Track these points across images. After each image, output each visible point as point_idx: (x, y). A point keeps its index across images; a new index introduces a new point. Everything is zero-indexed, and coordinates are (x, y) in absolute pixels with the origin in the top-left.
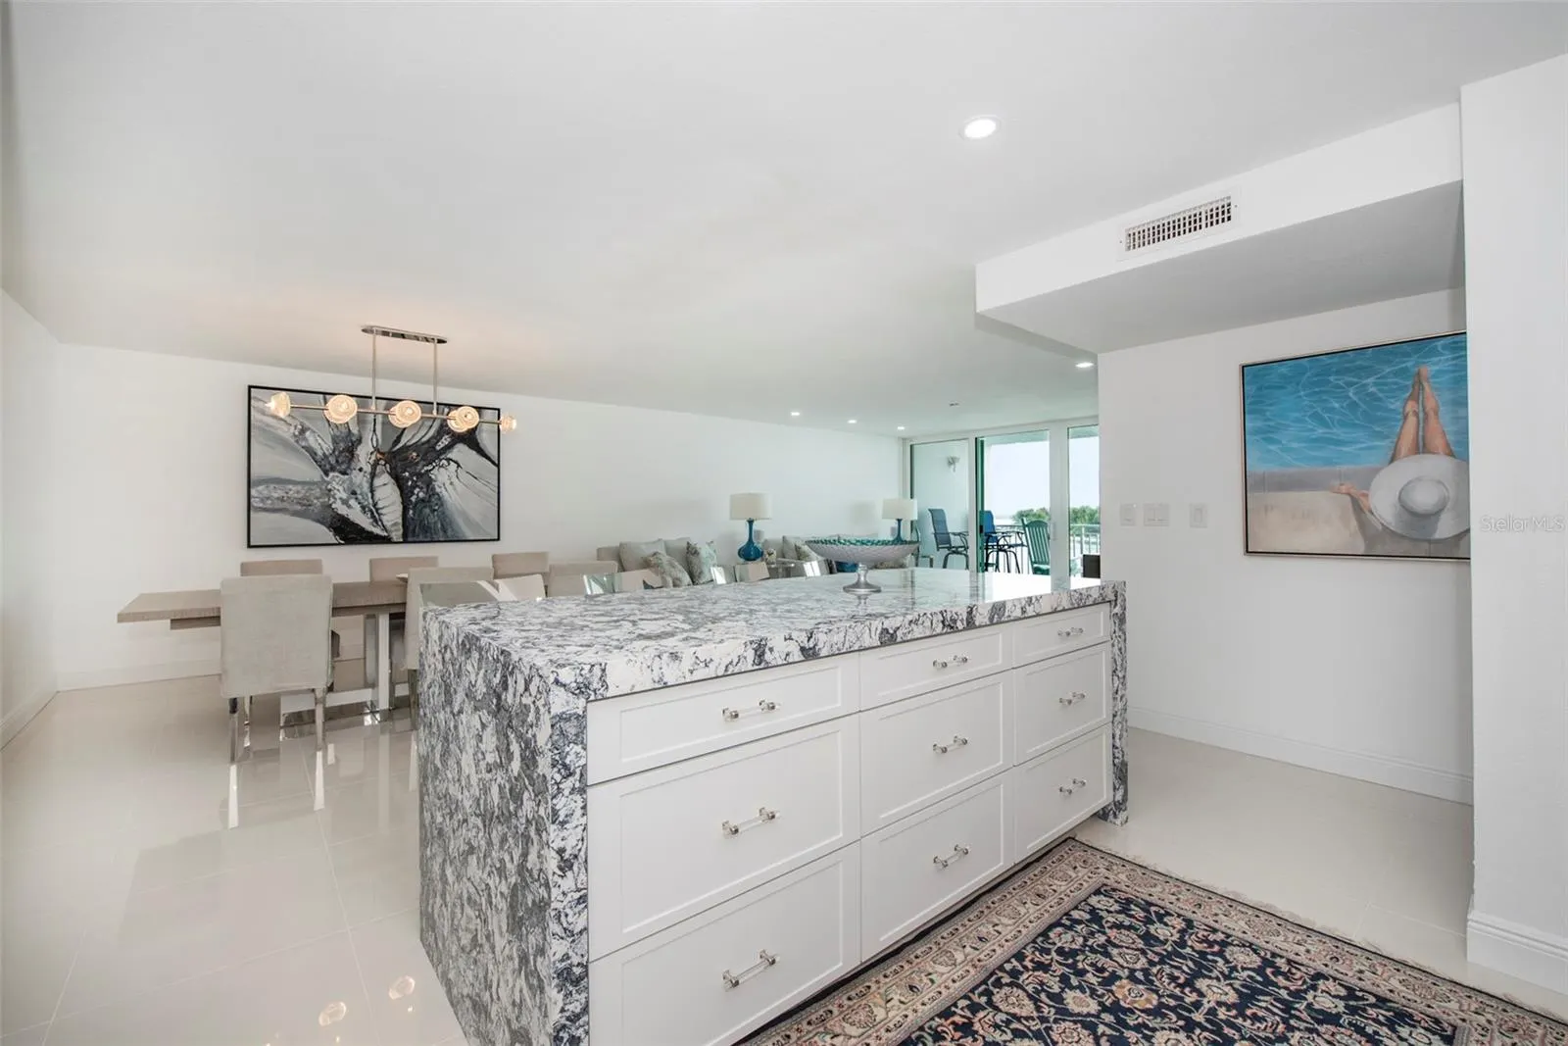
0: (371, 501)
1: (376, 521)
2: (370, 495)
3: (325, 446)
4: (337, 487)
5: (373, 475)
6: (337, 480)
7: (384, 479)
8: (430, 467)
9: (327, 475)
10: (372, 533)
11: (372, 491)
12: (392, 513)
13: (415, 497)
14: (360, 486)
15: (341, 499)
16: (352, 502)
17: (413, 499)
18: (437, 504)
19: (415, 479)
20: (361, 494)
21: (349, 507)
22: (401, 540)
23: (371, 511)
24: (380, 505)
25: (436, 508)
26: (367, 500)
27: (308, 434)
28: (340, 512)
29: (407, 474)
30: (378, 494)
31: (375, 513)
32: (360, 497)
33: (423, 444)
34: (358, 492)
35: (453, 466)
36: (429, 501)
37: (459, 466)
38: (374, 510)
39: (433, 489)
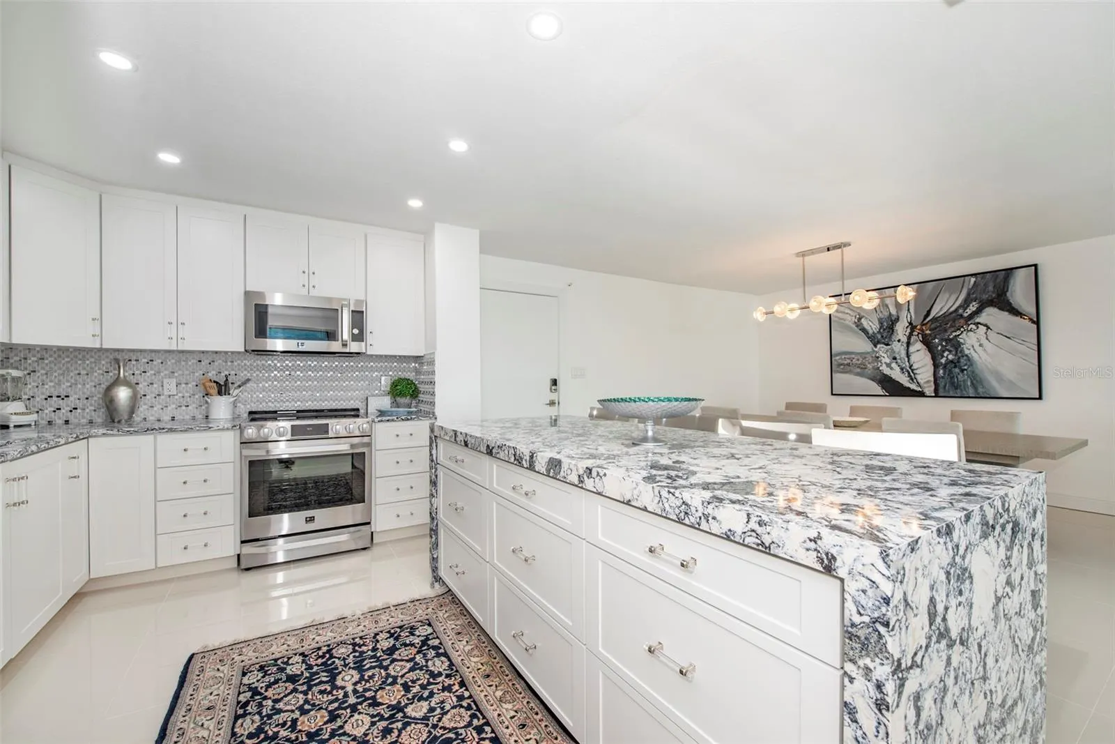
0: (907, 364)
1: (912, 380)
2: (906, 359)
3: (874, 327)
4: (883, 355)
5: (908, 344)
6: (883, 350)
7: (917, 346)
8: (958, 333)
9: (876, 346)
10: (909, 388)
11: (908, 356)
12: (925, 373)
13: (945, 359)
14: (899, 352)
15: (885, 363)
16: (894, 365)
17: (943, 361)
18: (966, 365)
19: (944, 344)
20: (900, 359)
21: (892, 369)
22: (934, 395)
23: (908, 371)
24: (915, 366)
25: (966, 367)
26: (904, 363)
27: (863, 320)
28: (885, 373)
29: (937, 341)
30: (913, 358)
31: (911, 373)
32: (899, 361)
33: (951, 313)
34: (898, 358)
35: (982, 329)
36: (958, 362)
37: (988, 328)
38: (910, 370)
39: (962, 351)
